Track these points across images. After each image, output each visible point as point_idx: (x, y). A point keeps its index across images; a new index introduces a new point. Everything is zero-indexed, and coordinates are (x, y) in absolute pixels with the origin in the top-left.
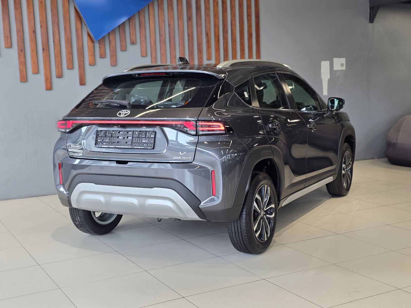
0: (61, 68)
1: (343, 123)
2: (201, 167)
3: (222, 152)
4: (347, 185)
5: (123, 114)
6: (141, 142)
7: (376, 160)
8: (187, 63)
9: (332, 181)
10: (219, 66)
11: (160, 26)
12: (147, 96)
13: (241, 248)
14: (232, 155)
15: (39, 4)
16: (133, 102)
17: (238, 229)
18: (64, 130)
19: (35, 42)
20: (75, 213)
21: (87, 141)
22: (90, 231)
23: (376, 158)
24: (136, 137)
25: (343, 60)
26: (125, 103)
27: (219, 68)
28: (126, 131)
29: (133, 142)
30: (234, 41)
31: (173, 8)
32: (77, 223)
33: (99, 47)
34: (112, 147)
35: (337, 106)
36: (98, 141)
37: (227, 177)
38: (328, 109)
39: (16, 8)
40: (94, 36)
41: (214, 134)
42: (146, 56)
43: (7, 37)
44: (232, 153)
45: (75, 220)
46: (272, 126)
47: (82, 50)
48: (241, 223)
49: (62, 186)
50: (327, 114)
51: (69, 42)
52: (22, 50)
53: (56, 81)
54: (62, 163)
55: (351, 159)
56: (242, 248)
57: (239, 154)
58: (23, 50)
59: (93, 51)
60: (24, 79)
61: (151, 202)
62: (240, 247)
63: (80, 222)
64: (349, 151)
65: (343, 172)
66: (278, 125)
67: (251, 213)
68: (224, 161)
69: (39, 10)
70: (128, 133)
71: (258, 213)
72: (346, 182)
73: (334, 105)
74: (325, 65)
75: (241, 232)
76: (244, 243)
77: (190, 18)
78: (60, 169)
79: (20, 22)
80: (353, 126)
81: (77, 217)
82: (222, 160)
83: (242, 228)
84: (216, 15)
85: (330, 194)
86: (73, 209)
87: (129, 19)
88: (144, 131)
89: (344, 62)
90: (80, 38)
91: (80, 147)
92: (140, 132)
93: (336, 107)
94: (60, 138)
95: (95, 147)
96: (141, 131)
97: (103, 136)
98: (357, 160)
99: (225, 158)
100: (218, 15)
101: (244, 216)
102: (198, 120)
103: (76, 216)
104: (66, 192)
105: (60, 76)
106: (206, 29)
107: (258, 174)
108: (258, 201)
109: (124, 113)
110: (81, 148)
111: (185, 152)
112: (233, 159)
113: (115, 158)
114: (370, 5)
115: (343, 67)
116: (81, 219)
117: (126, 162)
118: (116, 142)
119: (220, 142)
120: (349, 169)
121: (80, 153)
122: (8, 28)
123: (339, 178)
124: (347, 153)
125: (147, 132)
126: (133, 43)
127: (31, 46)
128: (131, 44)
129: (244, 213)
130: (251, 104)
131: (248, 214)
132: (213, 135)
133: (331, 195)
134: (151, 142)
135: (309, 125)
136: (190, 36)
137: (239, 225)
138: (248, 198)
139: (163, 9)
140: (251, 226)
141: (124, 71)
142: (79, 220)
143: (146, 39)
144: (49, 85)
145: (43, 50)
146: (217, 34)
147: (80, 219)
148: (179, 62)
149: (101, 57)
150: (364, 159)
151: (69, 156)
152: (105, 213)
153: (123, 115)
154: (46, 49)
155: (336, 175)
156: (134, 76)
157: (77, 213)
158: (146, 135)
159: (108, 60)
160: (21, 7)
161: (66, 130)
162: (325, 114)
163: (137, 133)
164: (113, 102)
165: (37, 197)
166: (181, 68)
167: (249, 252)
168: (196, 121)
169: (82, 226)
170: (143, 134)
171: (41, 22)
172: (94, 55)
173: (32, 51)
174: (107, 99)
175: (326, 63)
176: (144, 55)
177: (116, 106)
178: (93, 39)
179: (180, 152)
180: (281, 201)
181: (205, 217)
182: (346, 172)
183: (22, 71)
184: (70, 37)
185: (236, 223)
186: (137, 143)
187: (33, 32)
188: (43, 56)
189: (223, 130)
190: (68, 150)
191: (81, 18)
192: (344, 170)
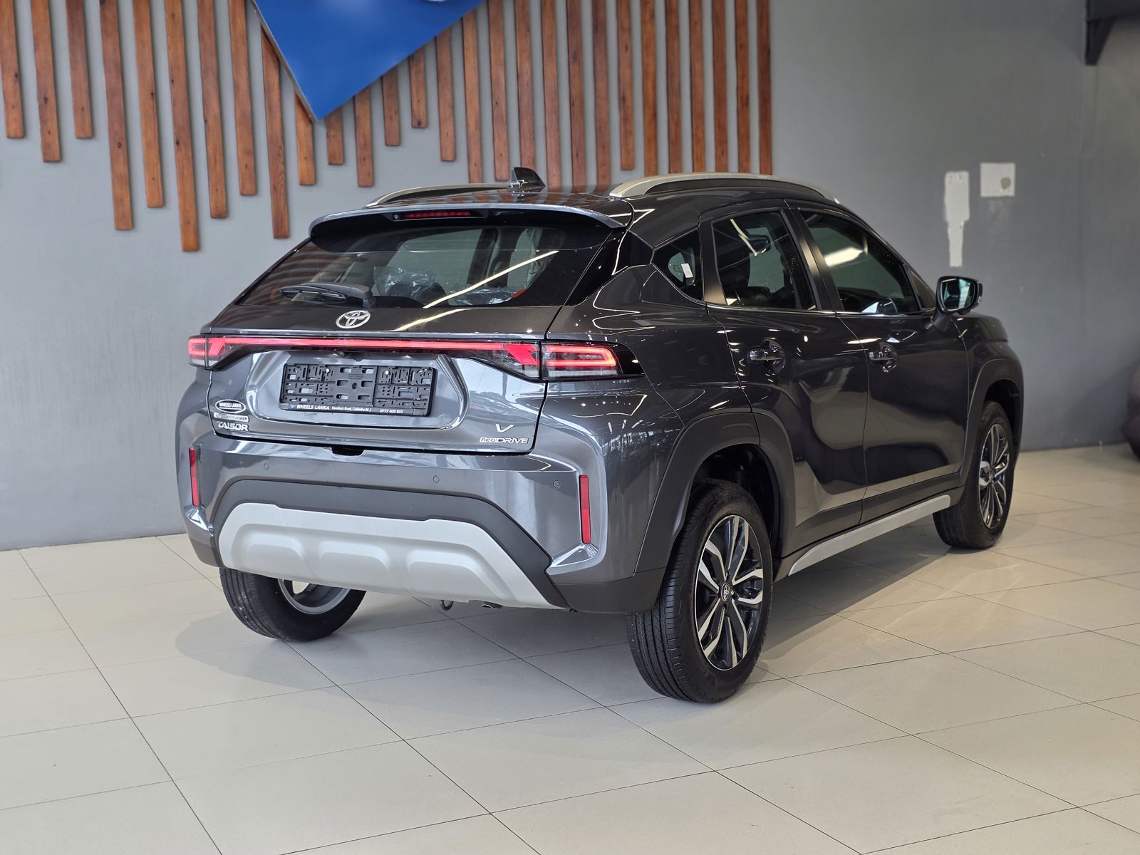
0: (224, 193)
1: (988, 345)
2: (555, 466)
3: (610, 427)
4: (994, 518)
5: (351, 320)
6: (396, 395)
7: (1101, 448)
8: (537, 184)
9: (948, 506)
10: (617, 193)
11: (494, 77)
12: (427, 272)
13: (663, 686)
14: (640, 434)
15: (167, 21)
16: (392, 287)
17: (655, 635)
18: (202, 363)
19: (156, 122)
20: (235, 581)
21: (258, 392)
22: (275, 632)
23: (1101, 443)
24: (383, 384)
25: (1009, 170)
26: (359, 291)
27: (616, 197)
28: (360, 366)
29: (378, 395)
30: (698, 116)
31: (528, 29)
32: (241, 609)
33: (328, 136)
34: (323, 408)
35: (968, 299)
36: (289, 392)
37: (623, 493)
38: (936, 310)
39: (105, 32)
40: (312, 106)
41: (588, 376)
42: (454, 159)
43: (83, 109)
44: (639, 429)
45: (235, 601)
46: (760, 357)
47: (282, 146)
48: (663, 619)
49: (198, 511)
50: (934, 321)
51: (246, 123)
52: (121, 145)
53: (210, 227)
54: (199, 449)
55: (1009, 447)
56: (666, 685)
57: (660, 432)
58: (124, 144)
59: (311, 145)
60: (126, 221)
61: (421, 556)
62: (661, 683)
63: (247, 605)
64: (1002, 424)
65: (982, 482)
66: (777, 354)
67: (691, 592)
68: (616, 450)
69: (168, 35)
70: (364, 372)
71: (712, 591)
72: (990, 510)
73: (959, 297)
74: (956, 184)
75: (662, 641)
76: (670, 672)
77: (575, 56)
78: (195, 465)
79: (117, 69)
80: (1015, 356)
81: (240, 593)
82: (610, 448)
83: (663, 629)
84: (648, 46)
85: (947, 542)
86: (231, 573)
87: (410, 59)
88: (406, 367)
89: (1012, 176)
90: (276, 113)
91: (243, 408)
92: (396, 370)
93: (964, 303)
94: (195, 384)
95: (280, 407)
96: (397, 368)
97: (302, 379)
98: (1029, 450)
99: (616, 443)
100: (655, 47)
101: (670, 600)
102: (546, 340)
103: (237, 590)
104: (207, 527)
105: (221, 213)
106: (621, 85)
107: (713, 486)
108: (712, 559)
109: (355, 319)
110: (244, 410)
111: (511, 426)
112: (643, 445)
113: (332, 438)
114: (1089, 15)
115: (1007, 190)
116: (250, 600)
117: (356, 451)
118: (332, 396)
119: (607, 399)
120: (1002, 474)
121: (241, 423)
122: (85, 85)
123: (971, 498)
124: (996, 430)
125: (412, 370)
126: (419, 124)
127: (145, 133)
128: (414, 127)
129: (671, 591)
130: (700, 297)
131: (683, 596)
132: (585, 380)
133: (950, 547)
134: (423, 397)
135: (874, 354)
136: (576, 103)
137: (656, 623)
138: (682, 550)
139: (501, 31)
140: (690, 626)
141: (368, 206)
142: (246, 601)
143: (453, 113)
144: (192, 238)
145: (177, 143)
146: (651, 99)
147: (248, 598)
148: (514, 181)
149: (330, 164)
150: (1065, 447)
151: (216, 432)
152: (318, 585)
153: (352, 323)
154: (185, 139)
155: (961, 491)
156: (390, 218)
157: (241, 583)
158: (410, 379)
159: (350, 171)
160: (119, 30)
161: (208, 362)
162: (928, 321)
163: (387, 373)
164: (329, 290)
165: (156, 536)
166: (519, 198)
167: (687, 697)
168: (540, 342)
169: (253, 616)
170: (404, 375)
171: (172, 68)
172: (312, 157)
173: (148, 146)
174: (320, 281)
175: (958, 177)
176: (448, 157)
177: (336, 300)
178: (311, 114)
179: (498, 426)
180: (784, 561)
181: (563, 597)
182: (990, 484)
183: (122, 200)
184: (249, 108)
185: (648, 618)
186: (387, 399)
187: (150, 96)
188: (178, 161)
189: (609, 368)
190: (212, 417)
191: (280, 59)
192: (986, 477)
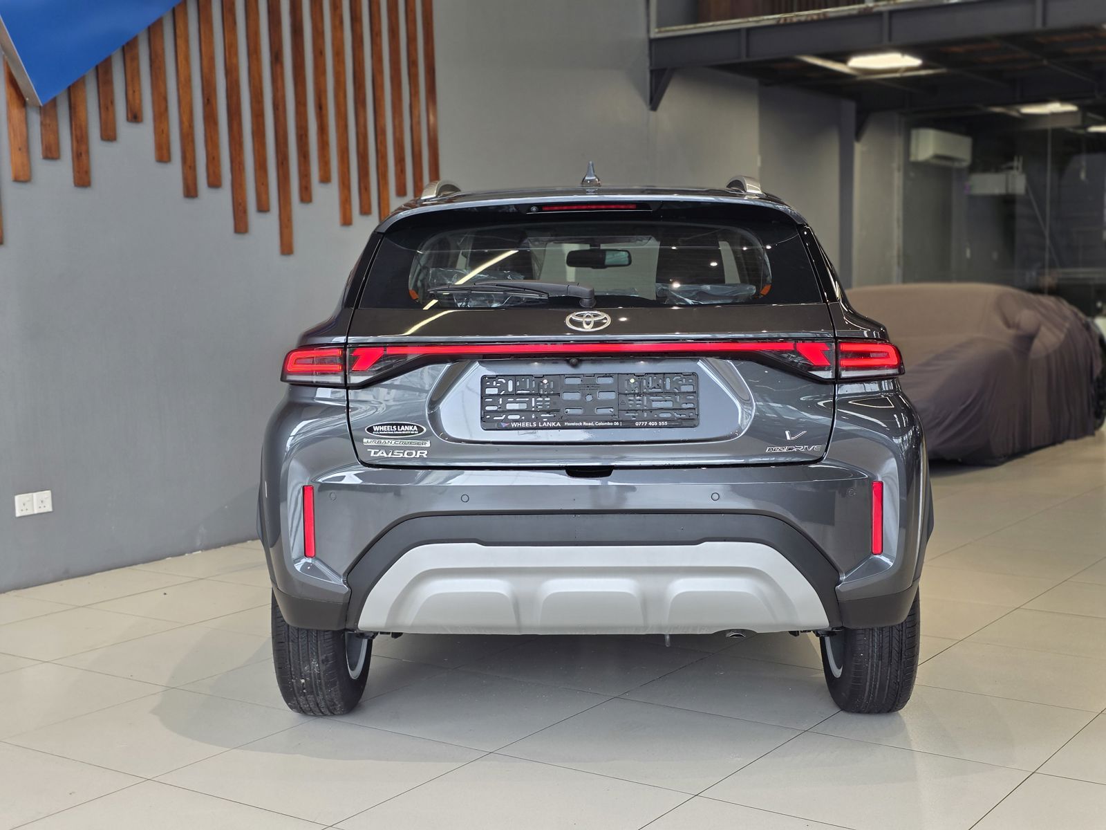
5: (589, 323)
11: (204, 71)
20: (304, 648)
24: (629, 393)
28: (594, 375)
29: (623, 407)
32: (303, 681)
33: (42, 124)
36: (493, 408)
41: (877, 376)
42: (169, 160)
45: (296, 672)
49: (311, 562)
59: (25, 133)
61: (681, 586)
77: (277, 56)
84: (339, 54)
91: (420, 430)
92: (644, 377)
95: (482, 427)
100: (344, 55)
104: (340, 579)
106: (318, 92)
110: (422, 433)
111: (803, 432)
113: (563, 460)
114: (651, 65)
117: (604, 471)
121: (415, 449)
125: (666, 376)
126: (135, 117)
128: (129, 120)
134: (687, 406)
136: (280, 108)
143: (167, 108)
146: (343, 110)
149: (46, 158)
151: (362, 462)
153: (591, 325)
157: (314, 648)
158: (665, 386)
161: (346, 379)
163: (632, 381)
169: (318, 688)
170: (654, 382)
172: (26, 148)
176: (165, 157)
179: (788, 433)
181: (841, 615)
190: (357, 444)
